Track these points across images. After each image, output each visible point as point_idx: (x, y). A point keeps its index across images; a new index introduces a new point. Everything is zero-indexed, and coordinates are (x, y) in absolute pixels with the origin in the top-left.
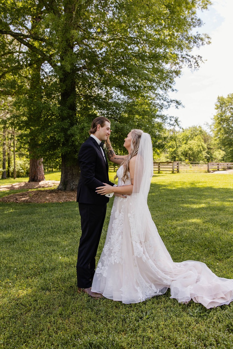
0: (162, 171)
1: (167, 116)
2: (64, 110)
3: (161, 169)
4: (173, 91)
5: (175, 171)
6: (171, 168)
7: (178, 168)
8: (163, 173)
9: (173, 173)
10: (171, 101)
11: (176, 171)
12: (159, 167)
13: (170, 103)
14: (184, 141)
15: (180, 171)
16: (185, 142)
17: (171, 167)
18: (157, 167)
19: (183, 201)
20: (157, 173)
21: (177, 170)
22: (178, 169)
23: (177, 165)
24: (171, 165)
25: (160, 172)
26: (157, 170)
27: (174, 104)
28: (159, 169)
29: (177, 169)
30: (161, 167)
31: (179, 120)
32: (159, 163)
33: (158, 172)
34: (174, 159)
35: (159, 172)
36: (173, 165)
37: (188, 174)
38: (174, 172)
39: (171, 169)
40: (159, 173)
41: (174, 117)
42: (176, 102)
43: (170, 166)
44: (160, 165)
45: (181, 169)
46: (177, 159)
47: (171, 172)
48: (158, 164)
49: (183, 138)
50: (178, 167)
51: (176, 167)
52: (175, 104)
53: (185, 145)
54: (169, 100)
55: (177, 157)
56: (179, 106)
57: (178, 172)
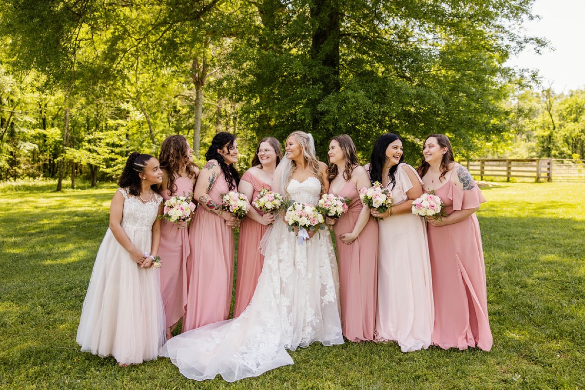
0: (514, 178)
1: (515, 68)
2: (314, 66)
3: (512, 173)
4: (532, 18)
5: (543, 177)
6: (534, 172)
7: (548, 172)
8: (518, 181)
9: (538, 180)
10: (526, 41)
11: (545, 178)
12: (509, 168)
13: (524, 44)
14: (571, 115)
15: (552, 178)
16: (574, 116)
17: (535, 169)
18: (505, 168)
19: (533, 240)
20: (504, 182)
21: (546, 176)
22: (548, 174)
23: (548, 166)
24: (533, 166)
25: (511, 179)
26: (504, 176)
27: (530, 47)
28: (509, 173)
29: (546, 174)
30: (513, 169)
31: (539, 75)
32: (510, 161)
33: (506, 178)
34: (547, 151)
35: (508, 178)
36: (537, 167)
37: (570, 183)
38: (541, 180)
39: (535, 174)
40: (508, 181)
41: (530, 71)
42: (535, 42)
43: (532, 168)
44: (510, 166)
45: (556, 175)
46: (553, 152)
47: (534, 180)
48: (506, 163)
49: (569, 109)
50: (549, 169)
51: (546, 169)
52: (536, 45)
53: (572, 123)
54: (522, 40)
55: (554, 148)
56: (542, 49)
57: (549, 179)
